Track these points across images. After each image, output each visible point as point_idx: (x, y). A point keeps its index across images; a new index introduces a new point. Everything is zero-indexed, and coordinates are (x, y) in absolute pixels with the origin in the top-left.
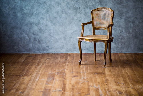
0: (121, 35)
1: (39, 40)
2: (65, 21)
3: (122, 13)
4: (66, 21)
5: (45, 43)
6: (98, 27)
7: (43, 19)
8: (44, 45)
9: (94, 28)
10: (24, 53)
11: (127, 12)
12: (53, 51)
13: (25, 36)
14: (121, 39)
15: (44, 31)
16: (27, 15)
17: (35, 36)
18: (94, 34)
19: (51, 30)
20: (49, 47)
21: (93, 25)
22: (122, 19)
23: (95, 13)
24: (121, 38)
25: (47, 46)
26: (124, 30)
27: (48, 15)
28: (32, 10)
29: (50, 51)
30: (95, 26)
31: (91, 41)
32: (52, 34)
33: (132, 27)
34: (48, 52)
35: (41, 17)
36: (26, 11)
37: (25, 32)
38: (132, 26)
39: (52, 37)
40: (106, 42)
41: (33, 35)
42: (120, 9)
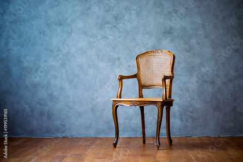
0: (191, 106)
1: (48, 114)
2: (93, 81)
3: (193, 67)
4: (95, 81)
5: (59, 119)
6: (148, 84)
7: (56, 77)
8: (58, 123)
9: (142, 87)
10: (22, 136)
11: (201, 65)
12: (73, 133)
13: (25, 108)
14: (192, 112)
15: (58, 98)
16: (29, 71)
17: (42, 107)
18: (141, 96)
19: (69, 97)
20: (66, 127)
21: (139, 81)
22: (192, 76)
23: (142, 61)
24: (191, 109)
25: (62, 125)
26: (196, 97)
27: (64, 70)
28: (37, 62)
29: (67, 134)
30: (143, 82)
31: (133, 103)
32: (71, 104)
33: (210, 91)
34: (64, 135)
35: (53, 75)
36: (27, 64)
37: (24, 100)
38: (210, 89)
39: (70, 108)
40: (160, 104)
41: (38, 106)
42: (189, 60)
